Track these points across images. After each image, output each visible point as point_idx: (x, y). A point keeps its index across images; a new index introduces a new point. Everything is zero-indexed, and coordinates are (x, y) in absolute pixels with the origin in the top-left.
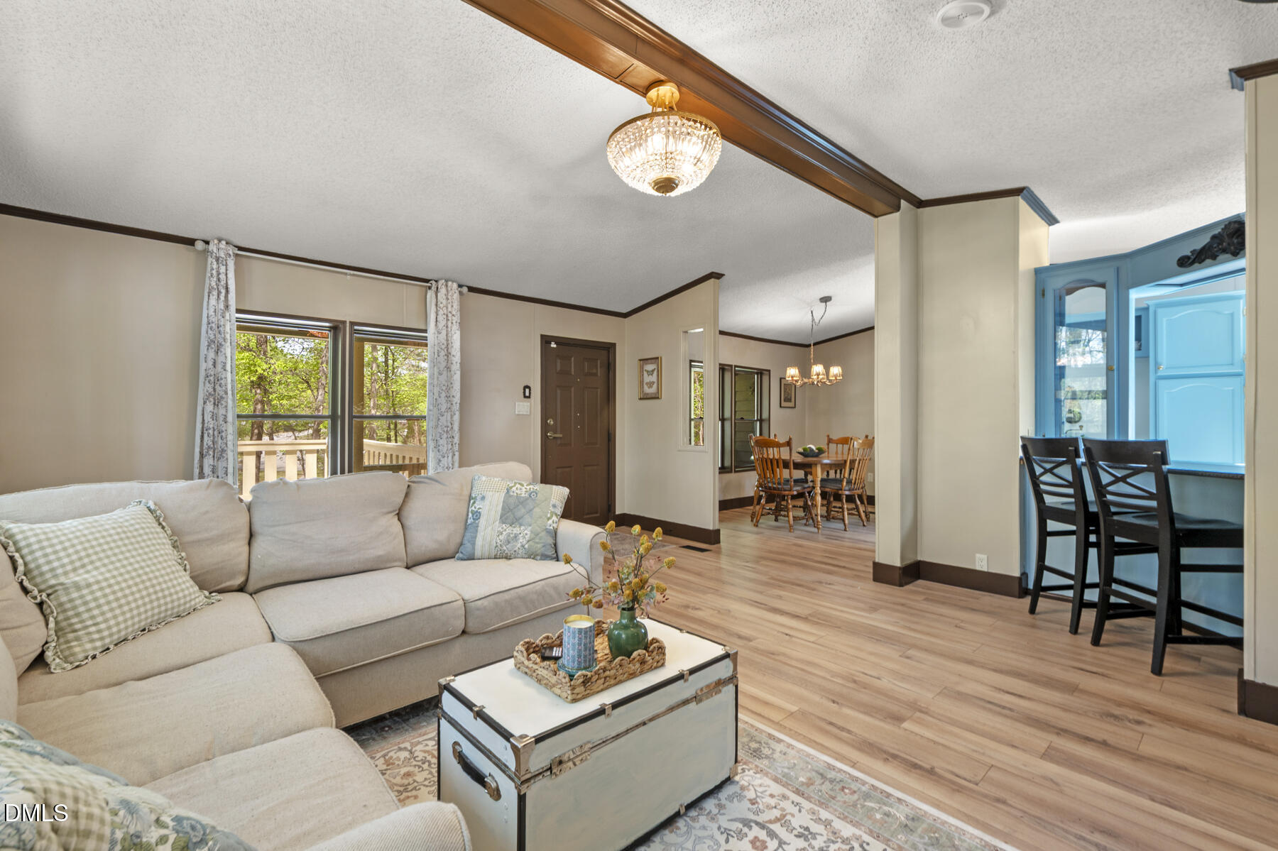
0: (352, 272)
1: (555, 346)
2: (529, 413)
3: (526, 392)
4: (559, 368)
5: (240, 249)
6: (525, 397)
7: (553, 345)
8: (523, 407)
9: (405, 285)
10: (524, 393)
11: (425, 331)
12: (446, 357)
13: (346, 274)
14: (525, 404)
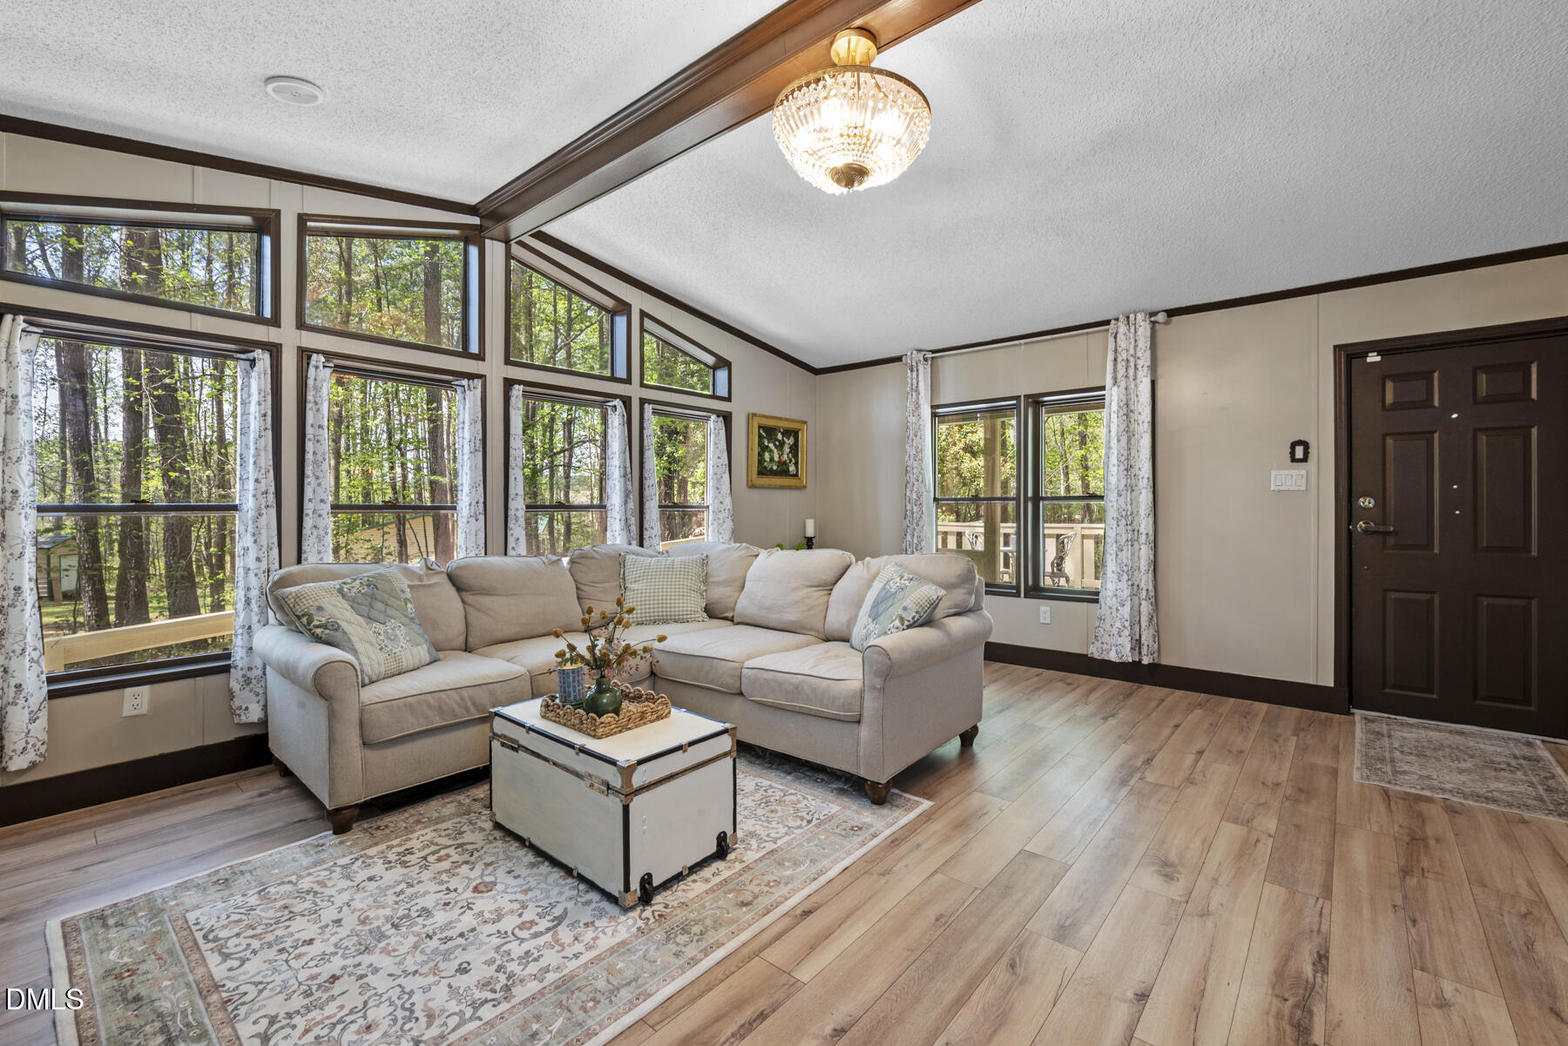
0: (1022, 341)
1: (1378, 359)
2: (1303, 488)
3: (1299, 451)
4: (1389, 399)
5: (934, 352)
6: (1293, 459)
7: (1373, 358)
8: (1290, 478)
9: (1085, 336)
10: (1293, 453)
11: (1103, 388)
12: (1125, 417)
13: (1020, 345)
14: (1294, 472)
